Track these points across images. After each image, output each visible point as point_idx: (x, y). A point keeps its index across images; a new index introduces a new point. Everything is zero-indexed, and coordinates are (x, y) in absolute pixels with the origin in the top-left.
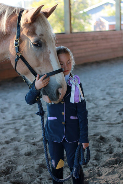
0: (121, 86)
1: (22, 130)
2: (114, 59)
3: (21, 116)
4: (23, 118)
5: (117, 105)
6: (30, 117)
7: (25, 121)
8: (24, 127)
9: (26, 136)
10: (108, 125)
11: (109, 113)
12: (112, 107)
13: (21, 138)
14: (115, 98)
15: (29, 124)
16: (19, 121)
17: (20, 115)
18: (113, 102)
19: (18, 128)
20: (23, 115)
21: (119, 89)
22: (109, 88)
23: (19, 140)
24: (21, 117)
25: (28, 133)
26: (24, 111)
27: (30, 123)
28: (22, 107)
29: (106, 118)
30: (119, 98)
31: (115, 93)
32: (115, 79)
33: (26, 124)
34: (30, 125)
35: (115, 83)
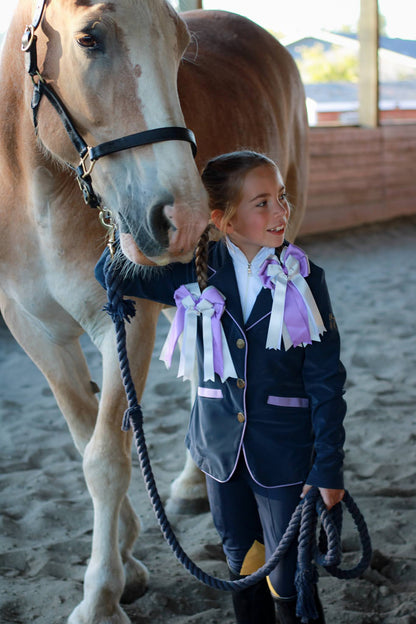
0: (399, 330)
1: (33, 517)
2: (352, 231)
3: (25, 452)
4: (33, 465)
5: (405, 408)
6: (62, 460)
7: (43, 478)
8: (39, 507)
9: (51, 549)
10: (389, 500)
11: (380, 443)
12: (389, 419)
13: (32, 560)
14: (388, 380)
15: (61, 491)
16: (18, 476)
17: (23, 447)
18: (388, 398)
19: (14, 510)
20: (33, 448)
21: (396, 342)
22: (355, 337)
23: (22, 567)
24: (26, 459)
25: (59, 536)
26: (37, 433)
27: (63, 486)
28: (28, 416)
29: (376, 466)
30: (403, 381)
31: (384, 361)
32: (373, 304)
33: (48, 489)
34: (64, 495)
35: (375, 322)
